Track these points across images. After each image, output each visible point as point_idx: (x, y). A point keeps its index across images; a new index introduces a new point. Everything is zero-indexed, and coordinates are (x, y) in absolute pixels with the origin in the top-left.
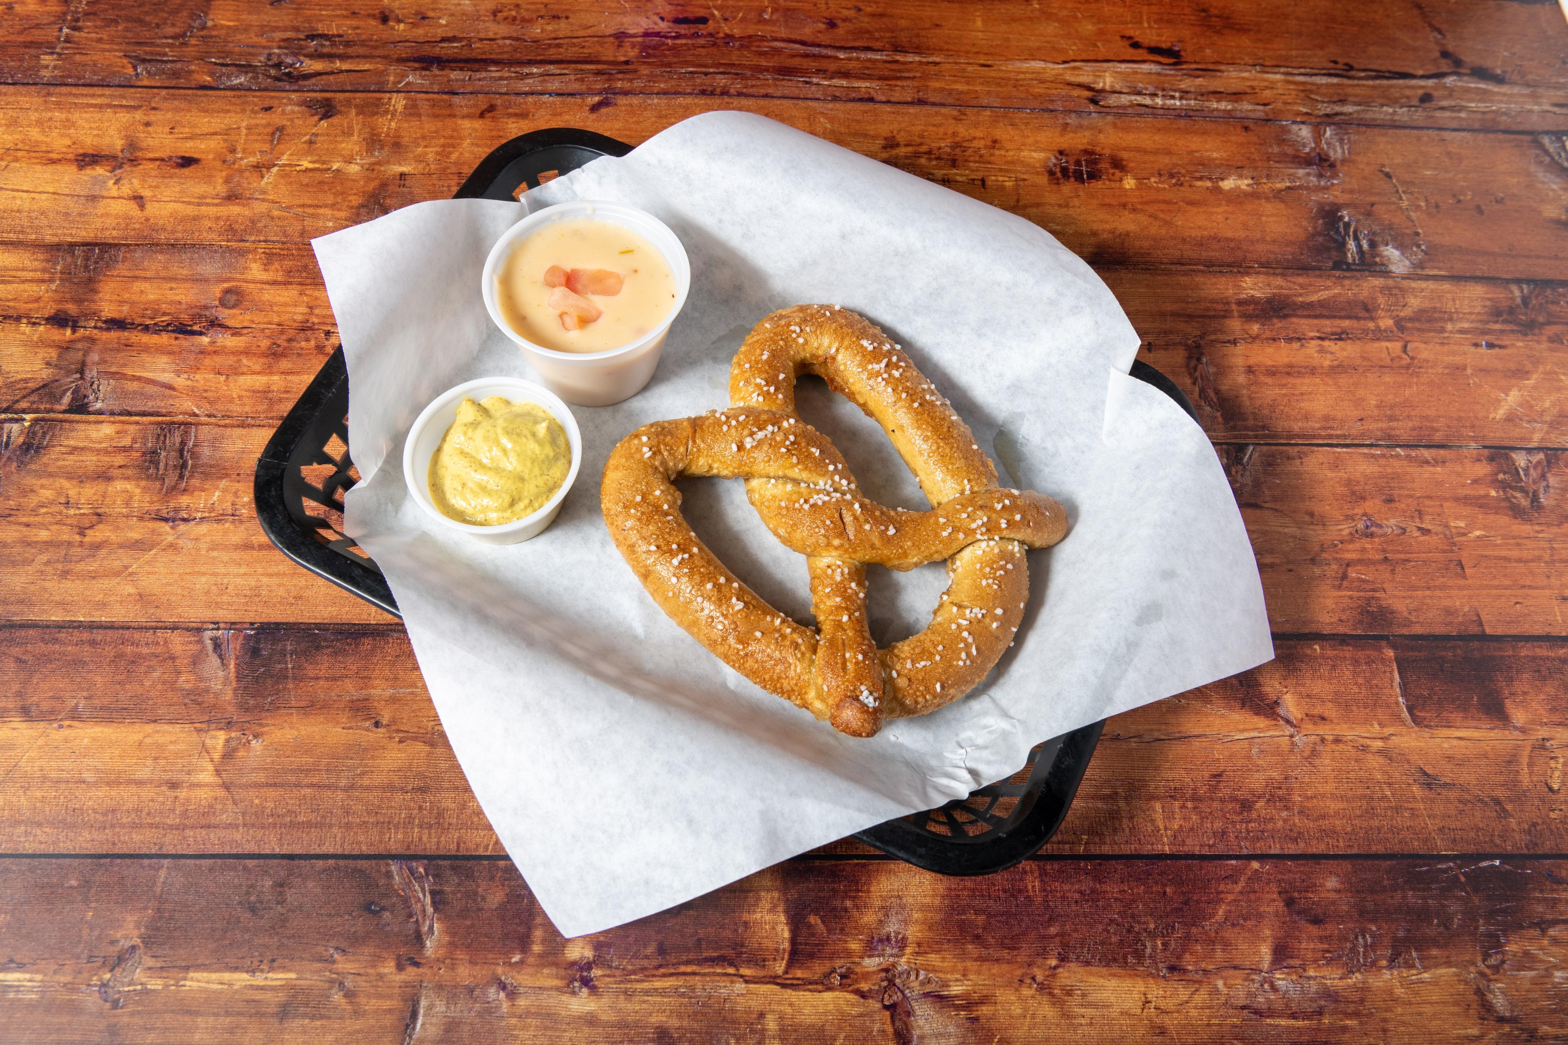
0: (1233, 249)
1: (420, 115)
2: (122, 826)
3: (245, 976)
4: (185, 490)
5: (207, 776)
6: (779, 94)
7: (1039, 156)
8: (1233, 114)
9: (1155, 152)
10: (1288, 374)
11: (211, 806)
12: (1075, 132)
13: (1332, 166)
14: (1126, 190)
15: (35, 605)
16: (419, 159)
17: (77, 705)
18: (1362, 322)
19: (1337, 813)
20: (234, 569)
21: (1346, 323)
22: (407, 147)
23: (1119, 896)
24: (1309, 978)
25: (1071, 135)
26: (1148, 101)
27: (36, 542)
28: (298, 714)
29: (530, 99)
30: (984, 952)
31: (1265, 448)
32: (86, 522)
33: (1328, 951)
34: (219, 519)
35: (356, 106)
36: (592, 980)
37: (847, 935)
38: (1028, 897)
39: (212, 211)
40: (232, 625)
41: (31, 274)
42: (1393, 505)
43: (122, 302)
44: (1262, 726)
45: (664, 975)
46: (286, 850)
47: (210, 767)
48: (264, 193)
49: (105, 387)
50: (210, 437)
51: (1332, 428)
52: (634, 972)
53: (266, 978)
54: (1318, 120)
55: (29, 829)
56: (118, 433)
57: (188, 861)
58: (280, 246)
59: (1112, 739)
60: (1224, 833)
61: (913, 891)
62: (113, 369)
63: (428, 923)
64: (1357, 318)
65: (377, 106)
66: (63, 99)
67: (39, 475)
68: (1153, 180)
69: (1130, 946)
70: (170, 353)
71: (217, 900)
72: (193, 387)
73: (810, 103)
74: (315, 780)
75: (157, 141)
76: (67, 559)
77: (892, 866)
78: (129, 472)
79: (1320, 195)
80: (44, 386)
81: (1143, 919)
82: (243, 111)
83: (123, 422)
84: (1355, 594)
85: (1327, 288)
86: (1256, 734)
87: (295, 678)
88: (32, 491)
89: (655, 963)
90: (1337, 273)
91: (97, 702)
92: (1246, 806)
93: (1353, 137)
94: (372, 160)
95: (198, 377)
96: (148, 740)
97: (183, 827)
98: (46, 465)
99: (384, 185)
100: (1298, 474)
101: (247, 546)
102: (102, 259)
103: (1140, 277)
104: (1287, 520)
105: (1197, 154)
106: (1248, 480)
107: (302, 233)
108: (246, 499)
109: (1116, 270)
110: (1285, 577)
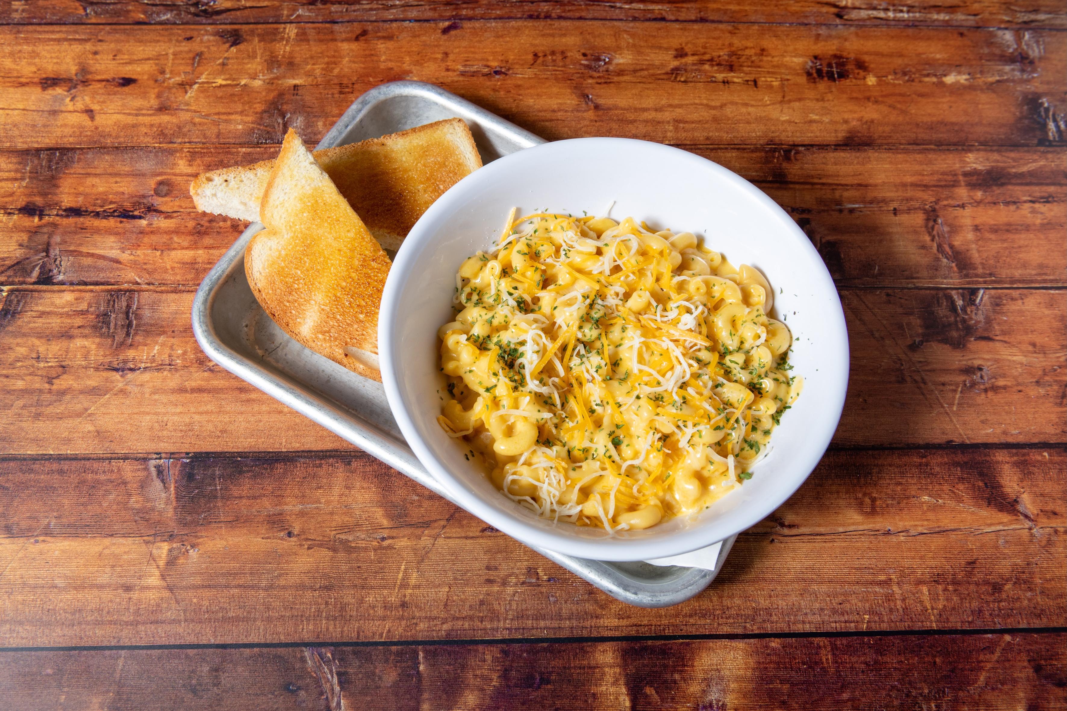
0: (957, 131)
1: (308, 41)
2: (88, 623)
4: (131, 345)
5: (154, 580)
6: (590, 16)
7: (798, 60)
8: (950, 23)
9: (891, 55)
10: (1008, 231)
11: (158, 605)
12: (826, 41)
13: (1032, 62)
14: (869, 86)
15: (14, 442)
16: (308, 74)
17: (49, 524)
18: (1064, 188)
20: (171, 409)
21: (1052, 189)
22: (299, 65)
23: (897, 666)
25: (823, 43)
26: (882, 14)
27: (14, 390)
28: (226, 528)
29: (394, 25)
31: (993, 292)
32: (53, 373)
34: (159, 369)
35: (259, 35)
37: (677, 703)
38: (824, 668)
39: (147, 120)
40: (171, 455)
41: (7, 174)
43: (78, 194)
44: (1005, 520)
46: (220, 640)
47: (157, 573)
48: (187, 104)
49: (66, 262)
50: (150, 301)
51: (1046, 274)
54: (1018, 26)
55: (13, 627)
56: (76, 299)
57: (141, 651)
58: (201, 146)
59: (884, 534)
60: (980, 611)
61: (729, 665)
62: (72, 248)
63: (336, 699)
64: (1061, 185)
65: (275, 34)
66: (29, 35)
67: (15, 335)
68: (890, 77)
69: (909, 708)
70: (117, 234)
71: (165, 684)
72: (135, 261)
73: (616, 23)
74: (241, 582)
75: (103, 67)
76: (39, 404)
77: (711, 644)
78: (86, 331)
79: (1024, 86)
80: (18, 263)
81: (919, 686)
82: (170, 40)
83: (81, 291)
85: (1035, 161)
86: (1001, 527)
87: (223, 498)
88: (10, 348)
90: (1042, 149)
91: (65, 521)
92: (997, 588)
93: (1047, 39)
94: (272, 76)
95: (139, 252)
96: (107, 552)
97: (135, 623)
98: (20, 327)
99: (281, 95)
100: (1021, 312)
101: (182, 390)
102: (62, 160)
103: (885, 155)
104: (1014, 350)
105: (924, 56)
106: (981, 317)
107: (218, 135)
108: (180, 352)
109: (865, 150)
110: (1016, 397)
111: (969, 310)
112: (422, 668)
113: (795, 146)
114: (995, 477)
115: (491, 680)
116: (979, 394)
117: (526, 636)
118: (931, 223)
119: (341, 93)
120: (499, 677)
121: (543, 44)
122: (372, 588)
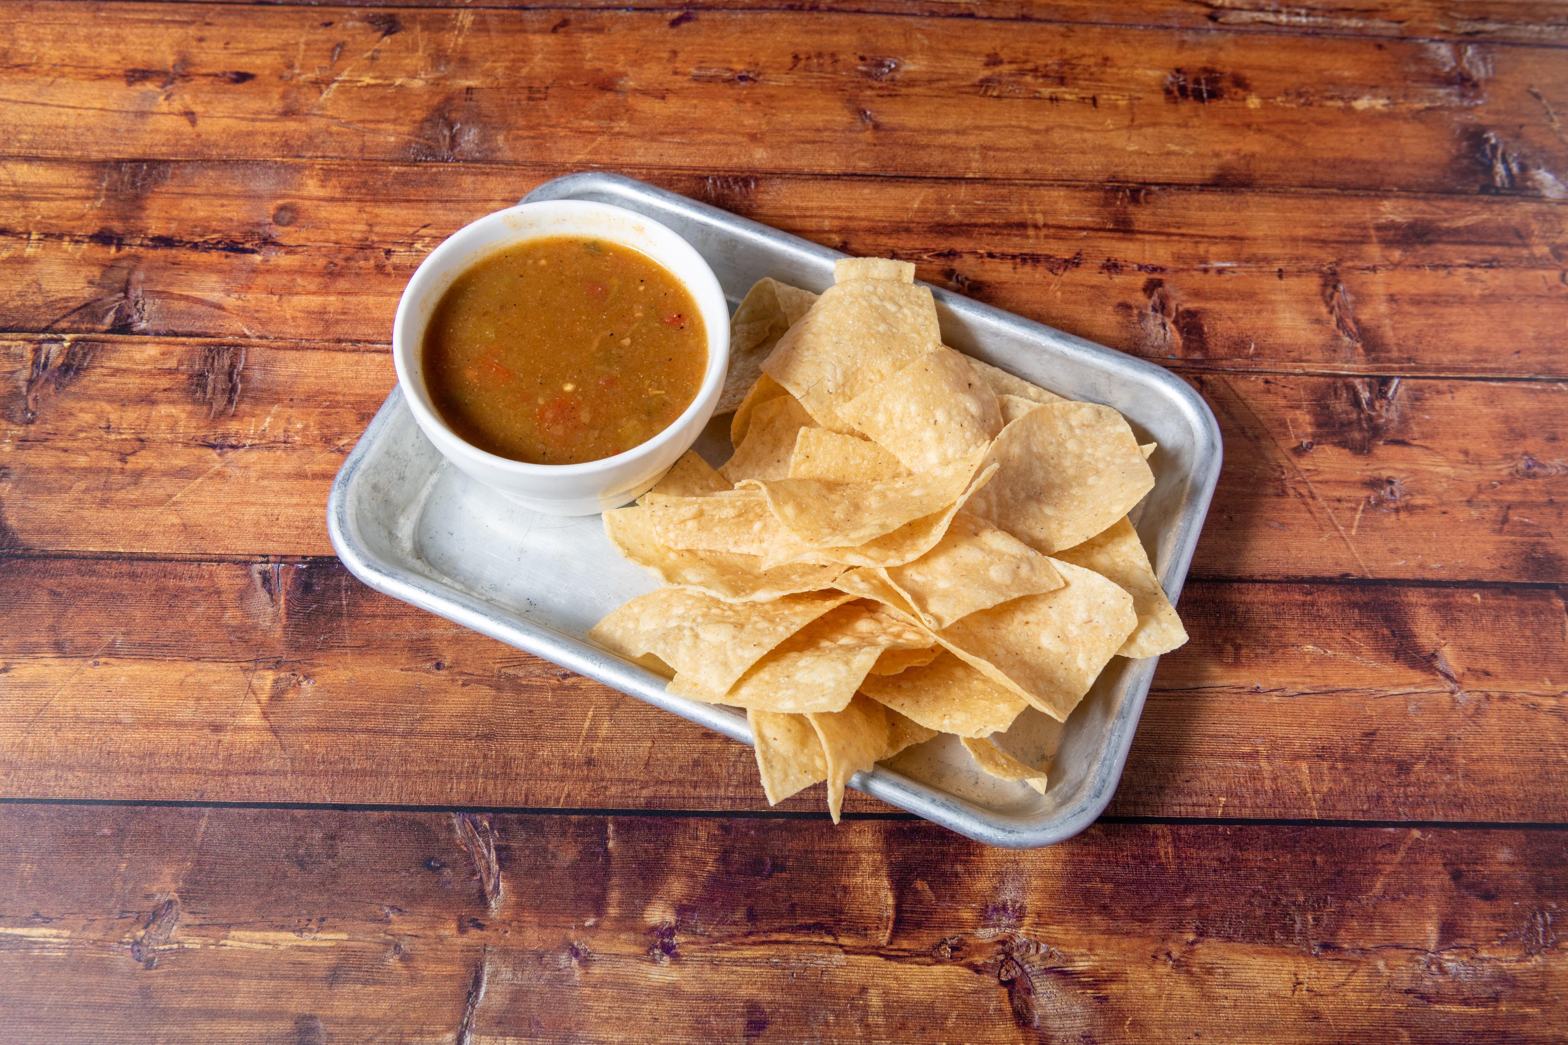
0: (1369, 171)
1: (488, 31)
2: (161, 771)
3: (292, 936)
4: (234, 415)
5: (253, 719)
6: (872, 9)
7: (1153, 74)
8: (1365, 31)
9: (1281, 71)
10: (1435, 303)
11: (257, 751)
12: (1193, 50)
13: (1475, 85)
14: (1250, 110)
15: (71, 535)
16: (486, 74)
17: (114, 641)
18: (1515, 249)
19: (1507, 778)
20: (285, 499)
21: (1497, 250)
22: (475, 61)
23: (1263, 865)
24: (1482, 960)
25: (1189, 53)
26: (1271, 18)
27: (74, 468)
28: (353, 654)
29: (606, 14)
30: (1113, 924)
31: (1411, 382)
32: (128, 448)
33: (1503, 931)
34: (270, 447)
35: (422, 22)
36: (674, 947)
37: (958, 902)
38: (1161, 864)
39: (267, 127)
40: (283, 558)
41: (75, 191)
42: (1556, 444)
43: (170, 220)
44: (1418, 680)
45: (754, 944)
46: (338, 800)
47: (257, 709)
48: (322, 108)
49: (150, 306)
50: (262, 360)
51: (1485, 361)
52: (721, 940)
53: (315, 939)
54: (1458, 38)
55: (60, 773)
56: (163, 354)
57: (231, 810)
58: (338, 161)
59: (1251, 693)
60: (1379, 797)
61: (1031, 855)
62: (159, 288)
63: (492, 881)
64: (1510, 245)
65: (444, 22)
66: (113, 15)
67: (78, 397)
68: (1279, 99)
69: (1277, 921)
70: (220, 272)
71: (262, 853)
72: (244, 307)
73: (906, 19)
74: (370, 725)
75: (210, 57)
76: (106, 486)
78: (175, 396)
79: (1464, 116)
80: (86, 305)
81: (1291, 891)
82: (302, 26)
83: (169, 343)
84: (1518, 539)
85: (1475, 213)
86: (1412, 689)
87: (350, 616)
88: (71, 414)
89: (745, 929)
90: (1486, 198)
91: (135, 638)
92: (1404, 768)
93: (1498, 56)
94: (438, 75)
95: (249, 296)
96: (190, 680)
97: (224, 774)
98: (86, 387)
99: (449, 99)
100: (1449, 410)
101: (300, 475)
102: (150, 175)
103: (1268, 200)
104: (1439, 459)
105: (1327, 73)
106: (1393, 415)
107: (362, 149)
108: (299, 426)
109: (1242, 193)
110: (1438, 520)
111: (1377, 405)
112: (611, 844)
113: (1145, 184)
114: (1406, 623)
115: (705, 863)
116: (1388, 515)
117: (754, 809)
118: (1329, 291)
119: (530, 99)
120: (716, 860)
121: (806, 42)
122: (547, 739)
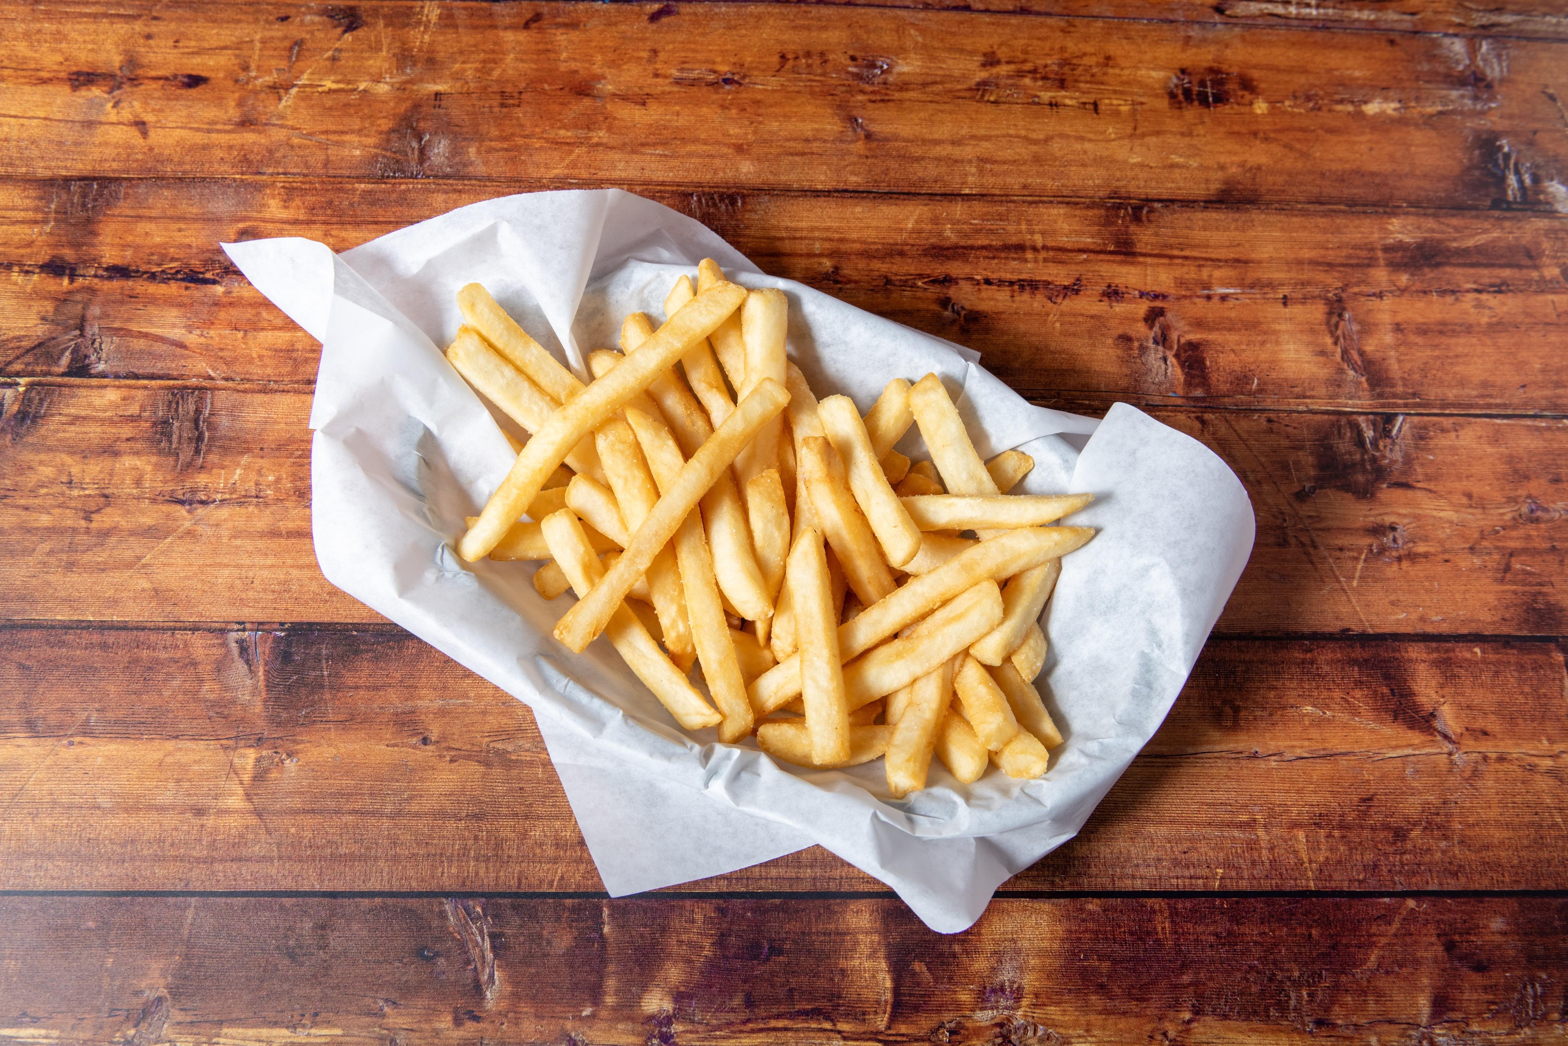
0: (1378, 185)
1: (456, 27)
2: (144, 859)
3: (285, 1032)
4: (202, 467)
5: (236, 801)
7: (1158, 75)
8: (1377, 25)
9: (1290, 71)
10: (1441, 332)
11: (241, 836)
12: (1198, 47)
13: (1489, 86)
14: (1257, 116)
15: (38, 602)
16: (457, 77)
17: (88, 719)
18: (1525, 271)
19: (1502, 843)
20: (259, 560)
21: (1507, 273)
22: (443, 63)
23: (1259, 939)
24: (1473, 1034)
25: (1194, 50)
26: (1280, 10)
27: (37, 529)
28: (336, 729)
29: (581, 7)
30: (1109, 1004)
31: (1416, 419)
32: (92, 505)
33: (1494, 1003)
34: (241, 502)
35: (385, 16)
36: (672, 1036)
37: (956, 984)
38: (1158, 940)
40: (259, 625)
41: (22, 214)
42: (1560, 486)
43: (125, 246)
44: (1417, 741)
45: (753, 1031)
46: (327, 887)
47: (240, 791)
48: (282, 117)
49: (108, 345)
50: (228, 404)
51: (1491, 396)
52: (719, 1028)
53: (309, 1035)
54: (1473, 32)
55: (39, 863)
56: (124, 399)
57: (218, 899)
58: (301, 179)
60: (1376, 866)
61: (1029, 933)
62: (117, 325)
63: (487, 970)
64: (1520, 267)
65: (408, 16)
66: (52, 8)
67: (37, 449)
68: (1287, 103)
69: (1272, 997)
70: (181, 305)
71: (251, 945)
72: (207, 345)
73: (899, 12)
74: (357, 806)
75: (160, 58)
76: (72, 549)
77: (1005, 905)
78: (138, 446)
79: (1476, 121)
80: (40, 345)
81: (1286, 966)
82: (257, 21)
83: (129, 387)
84: (1520, 588)
85: (1485, 231)
86: (1410, 751)
87: (332, 688)
88: (30, 468)
89: (743, 1016)
90: (1497, 213)
91: (110, 715)
92: (1400, 834)
93: (1513, 53)
94: (404, 78)
95: (212, 333)
96: (170, 760)
97: (210, 861)
98: (44, 438)
99: (417, 106)
100: (1454, 450)
101: (274, 534)
102: (101, 196)
103: (1273, 218)
104: (1442, 503)
105: (1337, 73)
106: (1397, 455)
107: (326, 164)
108: (271, 478)
109: (1247, 211)
110: (1440, 569)
111: (1381, 444)
112: (606, 929)
113: (1148, 200)
114: (1406, 680)
115: (702, 948)
116: (1390, 564)
117: (750, 889)
118: (1334, 319)
119: (503, 105)
120: (713, 944)
121: (794, 40)
122: (539, 818)
